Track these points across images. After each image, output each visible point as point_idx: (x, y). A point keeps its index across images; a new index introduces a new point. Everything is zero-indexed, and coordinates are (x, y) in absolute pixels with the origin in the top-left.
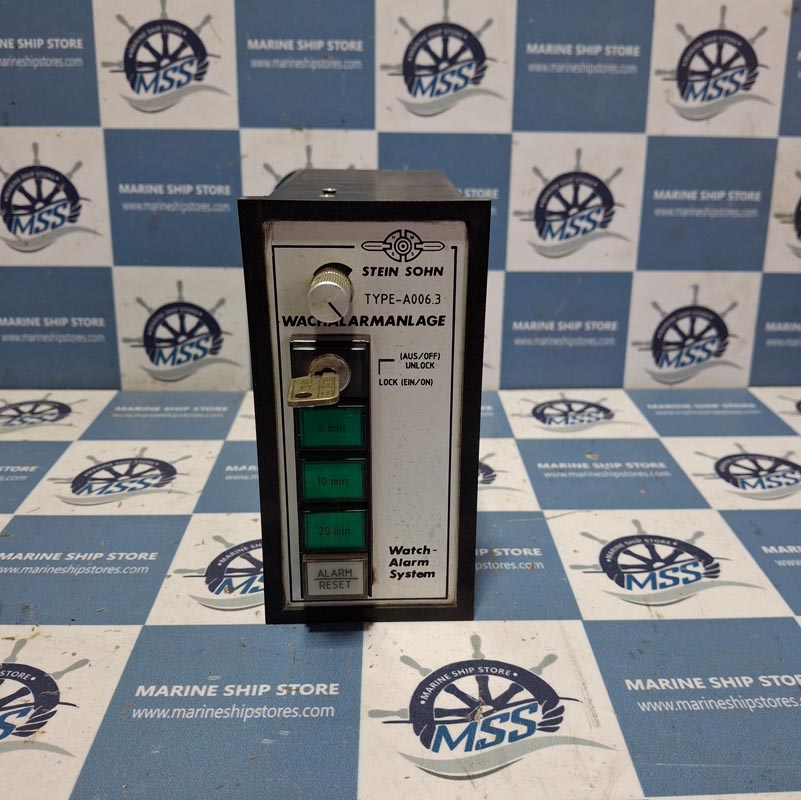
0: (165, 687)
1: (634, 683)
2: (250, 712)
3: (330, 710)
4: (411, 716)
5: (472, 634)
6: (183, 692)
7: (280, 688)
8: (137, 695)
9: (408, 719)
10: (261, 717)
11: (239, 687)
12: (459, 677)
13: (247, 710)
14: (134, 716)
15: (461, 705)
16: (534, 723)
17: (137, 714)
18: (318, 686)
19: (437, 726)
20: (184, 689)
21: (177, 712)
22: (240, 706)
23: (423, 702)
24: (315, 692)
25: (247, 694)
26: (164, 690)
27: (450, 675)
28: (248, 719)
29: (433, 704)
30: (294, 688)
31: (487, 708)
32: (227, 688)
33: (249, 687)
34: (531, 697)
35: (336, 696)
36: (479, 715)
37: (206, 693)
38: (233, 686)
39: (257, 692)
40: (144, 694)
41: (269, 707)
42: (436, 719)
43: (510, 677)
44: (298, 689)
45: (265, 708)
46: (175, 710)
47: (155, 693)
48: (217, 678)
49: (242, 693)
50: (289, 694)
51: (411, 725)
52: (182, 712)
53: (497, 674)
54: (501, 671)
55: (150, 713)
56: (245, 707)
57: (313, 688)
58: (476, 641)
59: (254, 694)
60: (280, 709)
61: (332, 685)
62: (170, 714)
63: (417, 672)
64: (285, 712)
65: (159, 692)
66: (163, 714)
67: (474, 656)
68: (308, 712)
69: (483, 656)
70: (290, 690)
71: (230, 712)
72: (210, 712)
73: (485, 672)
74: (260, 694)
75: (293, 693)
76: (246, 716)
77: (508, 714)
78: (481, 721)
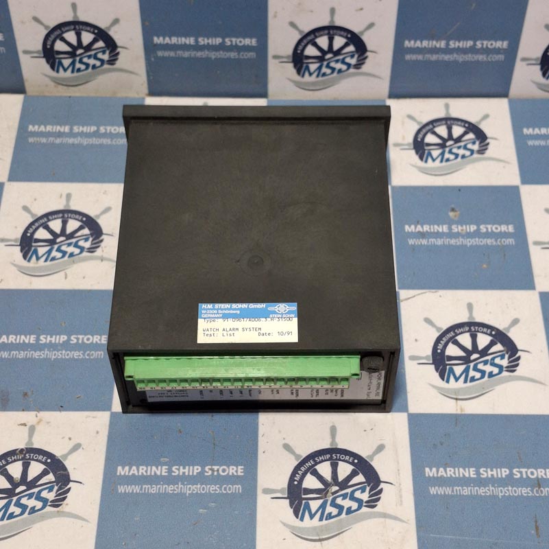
0: (134, 468)
1: (431, 470)
2: (190, 488)
3: (239, 488)
4: (288, 493)
5: (331, 425)
6: (146, 472)
7: (207, 469)
8: (118, 474)
9: (286, 496)
10: (197, 493)
11: (181, 467)
12: (320, 462)
13: (188, 486)
14: (120, 491)
15: (320, 486)
16: (362, 501)
17: (121, 489)
18: (231, 467)
19: (304, 502)
20: (147, 469)
21: (145, 488)
22: (183, 484)
23: (296, 483)
24: (228, 474)
25: (187, 474)
26: (134, 470)
27: (315, 461)
28: (189, 494)
29: (302, 484)
30: (216, 469)
31: (335, 488)
32: (174, 469)
33: (187, 467)
34: (364, 480)
35: (242, 476)
36: (329, 494)
37: (161, 472)
38: (177, 467)
39: (193, 472)
40: (123, 474)
41: (201, 485)
42: (303, 496)
43: (352, 464)
44: (218, 470)
45: (199, 486)
46: (144, 486)
47: (129, 472)
48: (167, 460)
49: (184, 473)
50: (213, 474)
51: (288, 501)
52: (148, 488)
53: (344, 461)
54: (347, 458)
55: (129, 489)
56: (187, 485)
57: (227, 469)
58: (333, 431)
59: (191, 474)
60: (208, 486)
61: (240, 467)
62: (141, 489)
63: (293, 457)
64: (211, 489)
65: (132, 472)
66: (137, 489)
67: (331, 444)
68: (225, 489)
69: (337, 445)
70: (213, 470)
71: (177, 488)
72: (166, 488)
73: (336, 459)
74: (195, 474)
75: (216, 473)
76: (188, 492)
77: (348, 493)
78: (331, 498)
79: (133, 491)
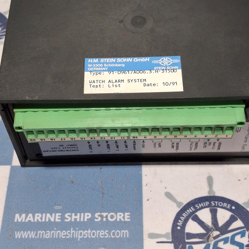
0: (30, 215)
2: (81, 233)
3: (126, 233)
4: (172, 238)
5: (208, 175)
6: (41, 218)
7: (96, 215)
8: (16, 221)
9: (170, 240)
10: (88, 237)
11: (73, 214)
12: (200, 209)
13: (80, 232)
14: (16, 237)
15: (201, 230)
16: (243, 244)
17: (18, 235)
18: (118, 214)
19: (187, 246)
20: (42, 216)
21: (40, 233)
22: (75, 229)
23: (179, 228)
24: (116, 219)
25: (78, 220)
26: (30, 217)
27: (195, 208)
28: (80, 238)
29: (184, 229)
30: (105, 216)
31: (216, 233)
32: (66, 216)
33: (79, 214)
34: (242, 225)
35: (129, 222)
36: (211, 238)
37: (55, 218)
38: (69, 214)
39: (84, 219)
40: (20, 220)
41: (92, 230)
42: (187, 241)
43: (230, 210)
44: (107, 217)
45: (89, 231)
46: (39, 232)
47: (26, 219)
48: (60, 207)
49: (76, 219)
50: (102, 220)
51: (172, 245)
52: (43, 233)
53: (222, 207)
54: (225, 205)
55: (25, 235)
56: (78, 230)
57: (115, 216)
58: (210, 180)
59: (82, 220)
60: (98, 232)
61: (126, 214)
62: (36, 235)
63: (175, 205)
64: (101, 234)
65: (28, 219)
66: (32, 235)
67: (209, 192)
68: (114, 234)
69: (214, 193)
70: (102, 217)
71: (70, 233)
72: (59, 233)
73: (215, 206)
74: (86, 220)
75: (104, 219)
76: (79, 237)
77: (228, 237)
78: (213, 242)
79: (22, 236)
